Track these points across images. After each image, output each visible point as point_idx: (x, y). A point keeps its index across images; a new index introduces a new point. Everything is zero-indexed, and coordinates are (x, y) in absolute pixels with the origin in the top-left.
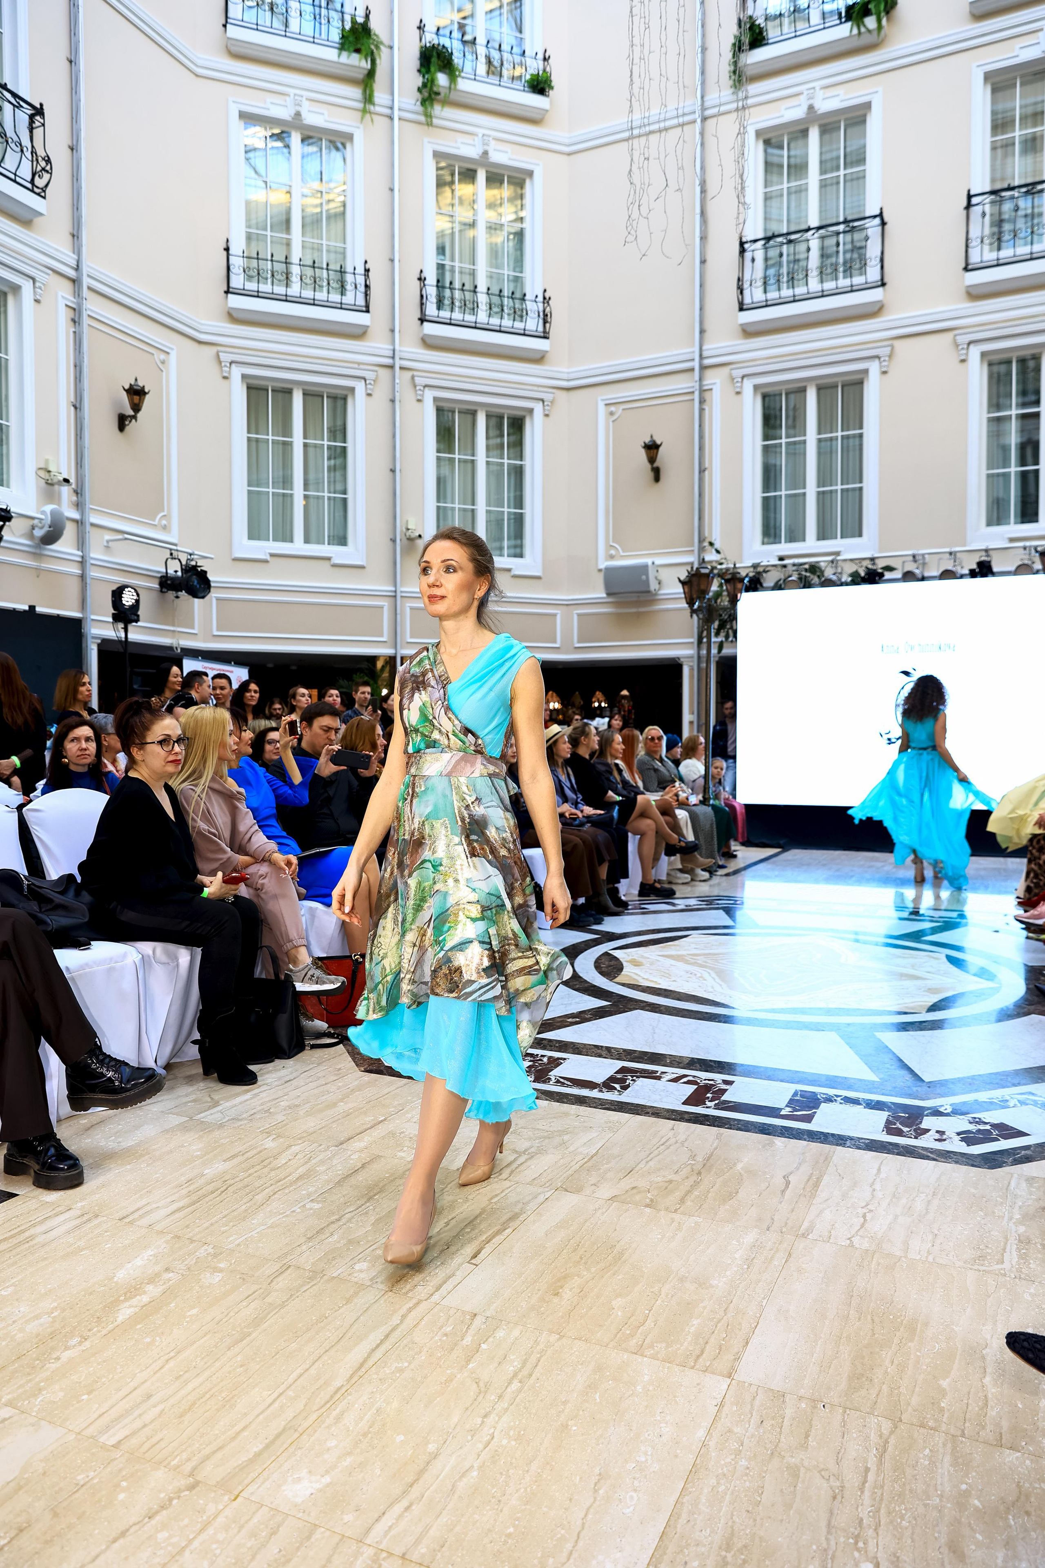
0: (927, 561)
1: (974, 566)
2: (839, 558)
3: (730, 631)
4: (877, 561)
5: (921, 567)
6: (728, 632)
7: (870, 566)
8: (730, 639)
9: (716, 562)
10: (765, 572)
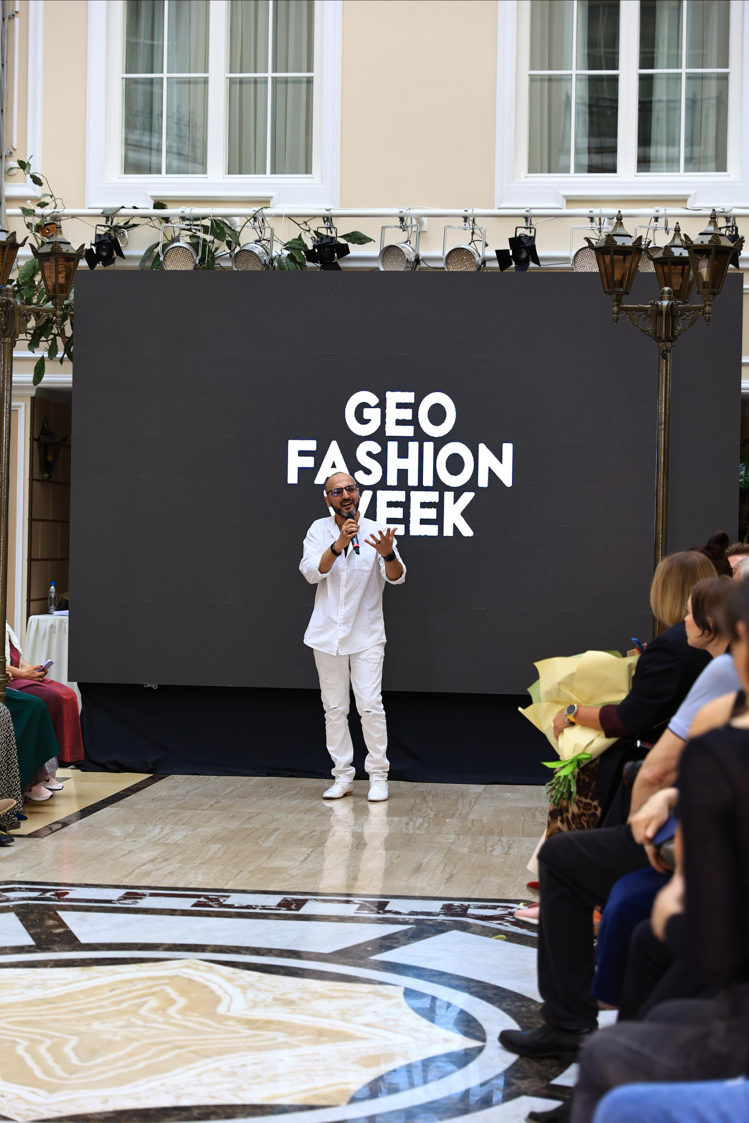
0: (425, 228)
1: (506, 246)
2: (266, 211)
3: (59, 339)
4: (336, 222)
5: (413, 240)
6: (54, 340)
7: (324, 231)
8: (59, 355)
9: (33, 199)
10: (128, 226)
